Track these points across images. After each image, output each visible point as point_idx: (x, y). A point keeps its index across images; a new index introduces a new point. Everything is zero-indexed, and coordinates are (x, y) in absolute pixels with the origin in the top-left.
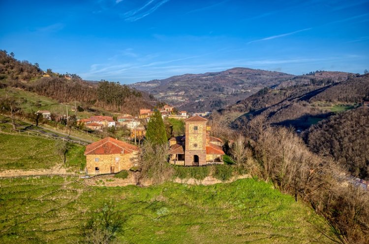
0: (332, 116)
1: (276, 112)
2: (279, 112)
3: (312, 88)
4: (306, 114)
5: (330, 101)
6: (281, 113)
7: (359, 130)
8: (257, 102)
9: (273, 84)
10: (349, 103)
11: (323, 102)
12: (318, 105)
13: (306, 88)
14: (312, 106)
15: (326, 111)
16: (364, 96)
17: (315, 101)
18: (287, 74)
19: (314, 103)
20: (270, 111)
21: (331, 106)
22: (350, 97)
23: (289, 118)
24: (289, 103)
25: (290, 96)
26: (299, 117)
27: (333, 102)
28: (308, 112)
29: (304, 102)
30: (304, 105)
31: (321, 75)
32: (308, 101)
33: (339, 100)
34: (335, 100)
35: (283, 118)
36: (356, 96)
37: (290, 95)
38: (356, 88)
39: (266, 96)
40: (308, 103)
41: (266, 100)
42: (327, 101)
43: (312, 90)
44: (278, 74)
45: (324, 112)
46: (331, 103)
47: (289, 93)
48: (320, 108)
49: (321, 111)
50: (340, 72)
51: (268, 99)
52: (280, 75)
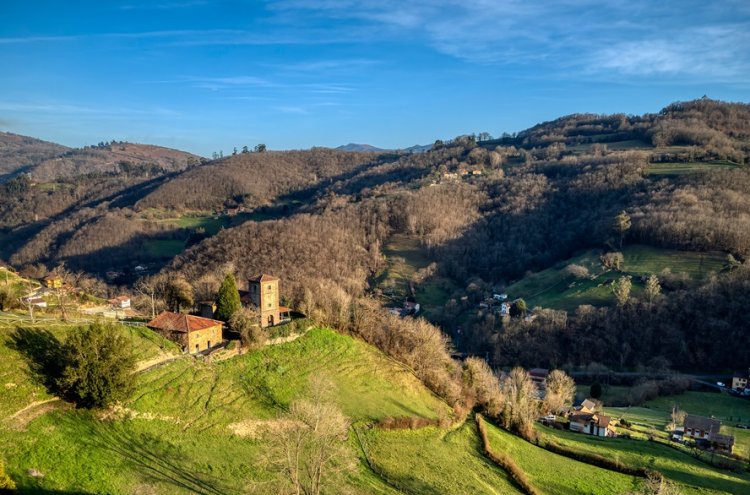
0: (206, 239)
1: (73, 233)
2: (80, 232)
3: (127, 180)
4: (137, 233)
5: (173, 208)
6: (85, 233)
7: (254, 260)
8: (10, 210)
9: (19, 165)
10: (204, 212)
11: (161, 211)
12: (154, 216)
13: (115, 180)
14: (142, 217)
15: (171, 226)
16: (225, 199)
17: (145, 208)
18: (41, 142)
19: (145, 212)
20: (58, 230)
21: (175, 217)
22: (204, 200)
23: (106, 244)
24: (93, 213)
25: (86, 198)
26: (126, 240)
27: (179, 211)
28: (141, 230)
29: (127, 211)
30: (129, 217)
31: (124, 150)
32: (133, 209)
33: (187, 206)
34: (181, 207)
35: (93, 244)
36: (213, 198)
37: (84, 194)
38: (209, 186)
39: (29, 196)
40: (134, 213)
41: (31, 204)
42: (167, 207)
43: (129, 185)
44: (21, 139)
45: (167, 229)
46: (175, 212)
47: (81, 190)
48: (159, 222)
49: (163, 228)
50: (157, 147)
51: (37, 203)
52: (25, 141)
